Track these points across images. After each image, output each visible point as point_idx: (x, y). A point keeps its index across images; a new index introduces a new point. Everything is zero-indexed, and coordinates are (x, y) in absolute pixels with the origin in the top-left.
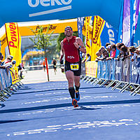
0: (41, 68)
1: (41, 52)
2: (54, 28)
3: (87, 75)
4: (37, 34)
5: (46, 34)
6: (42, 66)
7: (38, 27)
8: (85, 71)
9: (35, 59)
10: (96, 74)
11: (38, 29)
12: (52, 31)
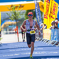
0: (13, 33)
1: (14, 22)
2: (23, 6)
3: (44, 38)
4: (11, 10)
5: (18, 11)
6: (15, 31)
7: (12, 6)
8: (43, 35)
9: (10, 27)
10: (50, 37)
11: (12, 7)
12: (22, 9)
